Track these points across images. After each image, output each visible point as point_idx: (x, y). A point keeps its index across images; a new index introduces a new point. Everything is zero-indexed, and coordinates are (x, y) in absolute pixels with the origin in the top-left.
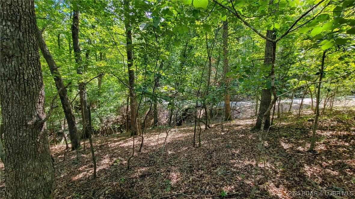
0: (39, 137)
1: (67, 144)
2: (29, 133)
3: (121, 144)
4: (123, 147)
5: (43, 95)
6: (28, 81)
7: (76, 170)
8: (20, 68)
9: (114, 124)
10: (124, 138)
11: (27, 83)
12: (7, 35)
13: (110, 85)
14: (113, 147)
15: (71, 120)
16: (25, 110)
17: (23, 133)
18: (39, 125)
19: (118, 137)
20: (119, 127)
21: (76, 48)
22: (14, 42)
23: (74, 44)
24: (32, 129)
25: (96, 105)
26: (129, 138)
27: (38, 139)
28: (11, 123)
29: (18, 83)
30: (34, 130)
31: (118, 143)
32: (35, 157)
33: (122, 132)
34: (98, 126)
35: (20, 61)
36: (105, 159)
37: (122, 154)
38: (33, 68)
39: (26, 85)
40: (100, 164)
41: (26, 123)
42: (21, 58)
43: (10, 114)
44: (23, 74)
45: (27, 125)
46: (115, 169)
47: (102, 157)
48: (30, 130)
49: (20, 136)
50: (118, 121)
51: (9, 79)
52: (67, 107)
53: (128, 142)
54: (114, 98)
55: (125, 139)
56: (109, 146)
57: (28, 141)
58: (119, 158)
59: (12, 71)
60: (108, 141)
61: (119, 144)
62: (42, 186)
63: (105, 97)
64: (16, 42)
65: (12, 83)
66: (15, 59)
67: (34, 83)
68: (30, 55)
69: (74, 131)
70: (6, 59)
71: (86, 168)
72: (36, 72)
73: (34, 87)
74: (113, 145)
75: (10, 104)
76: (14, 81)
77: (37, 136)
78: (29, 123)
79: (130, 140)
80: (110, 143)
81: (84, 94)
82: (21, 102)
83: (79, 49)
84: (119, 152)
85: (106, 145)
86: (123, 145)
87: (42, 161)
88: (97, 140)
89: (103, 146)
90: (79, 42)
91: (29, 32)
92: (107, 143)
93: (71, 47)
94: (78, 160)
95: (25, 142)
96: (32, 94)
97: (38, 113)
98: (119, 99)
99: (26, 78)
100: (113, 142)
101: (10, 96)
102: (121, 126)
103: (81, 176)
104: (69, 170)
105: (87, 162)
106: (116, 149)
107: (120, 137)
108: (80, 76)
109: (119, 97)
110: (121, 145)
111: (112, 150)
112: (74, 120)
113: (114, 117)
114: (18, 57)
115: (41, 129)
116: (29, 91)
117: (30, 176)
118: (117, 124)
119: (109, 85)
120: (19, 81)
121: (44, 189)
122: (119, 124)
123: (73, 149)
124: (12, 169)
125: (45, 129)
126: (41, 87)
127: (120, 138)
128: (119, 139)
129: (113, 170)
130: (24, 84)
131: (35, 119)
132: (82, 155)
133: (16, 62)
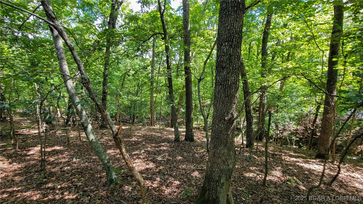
0: (230, 131)
1: (243, 140)
2: (225, 125)
3: (298, 162)
4: (301, 168)
5: (237, 97)
6: (230, 86)
7: (247, 167)
8: (228, 76)
9: (291, 134)
10: (304, 156)
11: (230, 87)
12: (224, 52)
13: (295, 89)
14: (288, 161)
15: (249, 120)
16: (225, 108)
17: (222, 125)
18: (231, 121)
19: (295, 152)
20: (297, 140)
21: (264, 52)
22: (227, 57)
23: (262, 49)
24: (227, 123)
25: (274, 110)
26: (313, 159)
27: (229, 132)
28: (217, 116)
29: (225, 87)
30: (228, 124)
31: (295, 159)
32: (226, 145)
33: (300, 147)
34: (272, 132)
35: (228, 71)
36: (276, 170)
37: (299, 175)
38: (235, 76)
39: (229, 89)
40: (270, 173)
41: (225, 118)
42: (229, 68)
43: (217, 109)
44: (229, 81)
45: (224, 120)
46: (288, 189)
47: (274, 168)
48: (226, 123)
49: (220, 127)
50: (297, 132)
51: (221, 84)
52: (249, 108)
53: (310, 164)
54: (297, 104)
55: (306, 158)
56: (283, 158)
57: (223, 131)
58: (295, 178)
59: (223, 78)
60: (282, 153)
61: (296, 161)
62: (226, 170)
63: (285, 102)
64: (228, 57)
65: (222, 87)
66: (226, 70)
67: (233, 87)
68: (234, 66)
69: (250, 131)
70: (221, 70)
71: (256, 170)
72: (236, 79)
73: (233, 91)
74: (288, 159)
75: (218, 102)
76: (223, 86)
77: (229, 129)
78: (226, 118)
79: (313, 162)
80: (284, 155)
81: (265, 97)
82: (224, 101)
83: (267, 53)
84: (296, 171)
85: (279, 155)
86: (302, 165)
87: (229, 150)
88: (270, 147)
89: (276, 155)
90: (268, 45)
91: (237, 47)
92: (280, 153)
93: (259, 51)
94: (250, 159)
95: (222, 131)
96: (231, 96)
97: (232, 112)
98: (304, 107)
99: (229, 84)
100: (288, 156)
101: (219, 97)
102: (301, 139)
103: (251, 175)
104: (242, 164)
105: (257, 164)
106: (291, 165)
107: (298, 153)
108: (264, 79)
109: (304, 103)
110: (298, 164)
111: (287, 165)
112: (252, 120)
113: (293, 126)
114: (227, 68)
115: (232, 125)
116: (230, 94)
117: (221, 158)
118: (295, 136)
119: (293, 89)
120: (226, 86)
121: (227, 173)
122: (298, 135)
123: (247, 146)
124: (213, 148)
125: (234, 126)
126: (237, 90)
127: (298, 155)
128: (296, 155)
129: (285, 188)
130: (228, 88)
131: (230, 116)
132: (254, 156)
133: (226, 72)
